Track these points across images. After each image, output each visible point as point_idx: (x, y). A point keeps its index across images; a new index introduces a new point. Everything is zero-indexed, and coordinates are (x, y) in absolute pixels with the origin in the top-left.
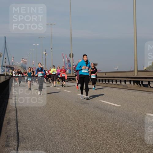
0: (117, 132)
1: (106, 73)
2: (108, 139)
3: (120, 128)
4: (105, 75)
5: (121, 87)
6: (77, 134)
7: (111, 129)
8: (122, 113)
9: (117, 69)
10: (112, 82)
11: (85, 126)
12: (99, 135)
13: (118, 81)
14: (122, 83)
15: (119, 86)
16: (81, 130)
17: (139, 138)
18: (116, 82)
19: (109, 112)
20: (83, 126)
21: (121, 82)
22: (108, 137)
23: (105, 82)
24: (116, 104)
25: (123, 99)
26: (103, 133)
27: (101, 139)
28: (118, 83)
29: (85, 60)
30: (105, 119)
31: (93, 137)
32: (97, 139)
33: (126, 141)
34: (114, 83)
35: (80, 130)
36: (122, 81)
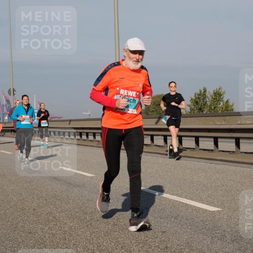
0: (88, 218)
1: (70, 121)
2: (73, 231)
3: (93, 212)
4: (69, 124)
5: (95, 144)
6: (21, 224)
7: (77, 214)
8: (95, 187)
9: (89, 115)
10: (81, 137)
11: (34, 210)
12: (58, 225)
13: (89, 134)
14: (96, 137)
15: (92, 143)
16: (28, 217)
17: (123, 228)
18: (87, 136)
19: (74, 186)
20: (32, 210)
21: (94, 137)
22: (73, 228)
23: (69, 136)
24: (87, 172)
25: (98, 164)
26: (65, 221)
27: (60, 232)
28: (91, 138)
29: (26, 104)
30: (68, 197)
31: (47, 228)
32: (53, 232)
33: (102, 232)
34: (84, 137)
35: (26, 218)
36: (96, 134)
